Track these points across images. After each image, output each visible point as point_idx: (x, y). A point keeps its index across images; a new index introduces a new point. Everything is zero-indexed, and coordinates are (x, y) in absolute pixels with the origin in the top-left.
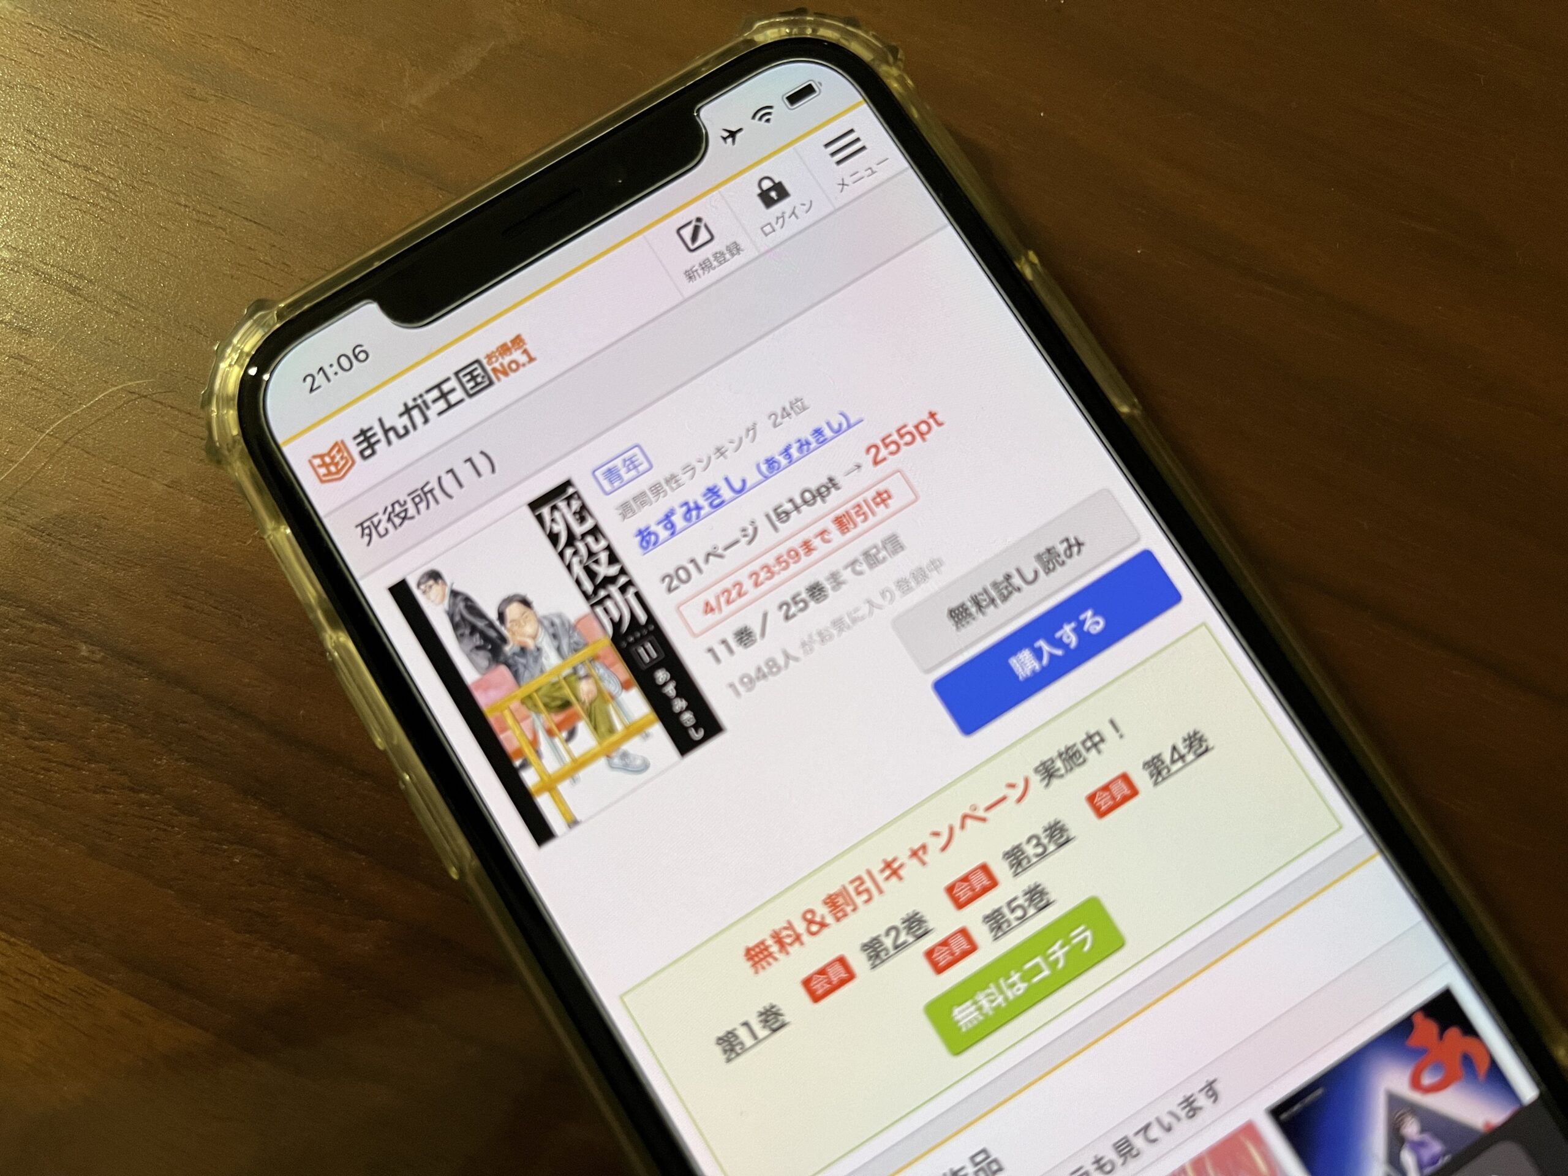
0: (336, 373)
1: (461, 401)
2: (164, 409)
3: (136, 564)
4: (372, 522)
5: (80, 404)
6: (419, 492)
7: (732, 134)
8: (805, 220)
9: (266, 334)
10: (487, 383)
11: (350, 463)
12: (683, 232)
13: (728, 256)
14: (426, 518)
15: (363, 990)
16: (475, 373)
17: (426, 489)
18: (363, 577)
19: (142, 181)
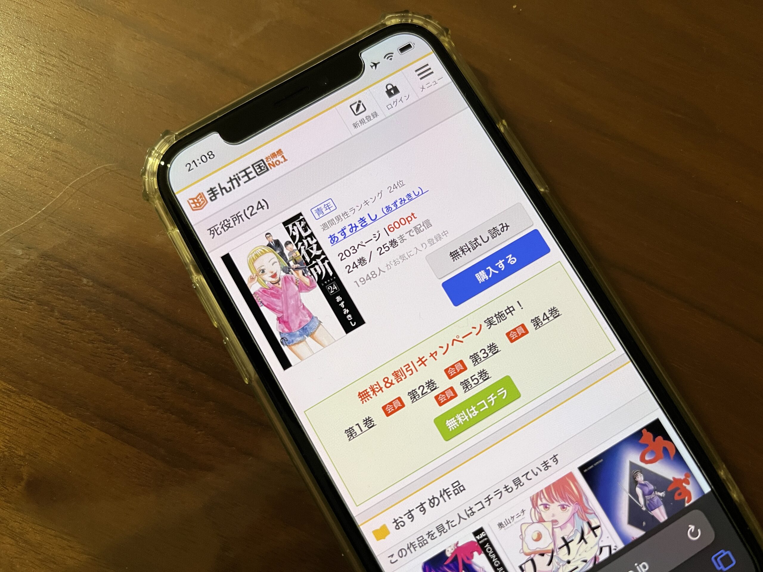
0: (200, 163)
1: (255, 177)
2: (121, 176)
3: (108, 244)
4: (215, 228)
5: (84, 173)
6: (236, 216)
7: (375, 65)
8: (406, 103)
9: (170, 145)
10: (266, 170)
11: (206, 202)
12: (352, 107)
13: (372, 118)
14: (239, 227)
15: (203, 432)
16: (261, 165)
17: (238, 215)
18: (210, 252)
19: (112, 76)
